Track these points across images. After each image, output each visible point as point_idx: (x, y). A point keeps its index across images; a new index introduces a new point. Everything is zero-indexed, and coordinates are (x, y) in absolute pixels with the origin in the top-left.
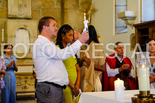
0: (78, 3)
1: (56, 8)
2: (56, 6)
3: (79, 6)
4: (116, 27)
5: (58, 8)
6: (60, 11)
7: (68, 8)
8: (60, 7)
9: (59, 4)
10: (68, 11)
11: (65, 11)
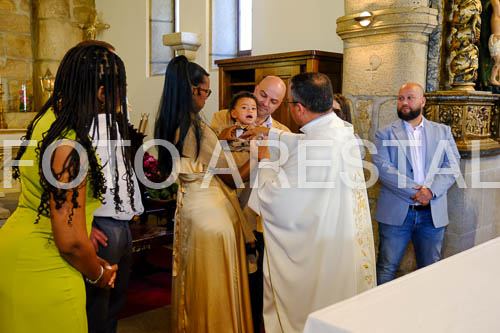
0: (68, 10)
1: (19, 16)
2: (19, 12)
3: (69, 16)
4: (151, 63)
5: (25, 16)
6: (29, 22)
7: (47, 16)
8: (28, 14)
9: (27, 7)
10: (47, 22)
11: (41, 22)
